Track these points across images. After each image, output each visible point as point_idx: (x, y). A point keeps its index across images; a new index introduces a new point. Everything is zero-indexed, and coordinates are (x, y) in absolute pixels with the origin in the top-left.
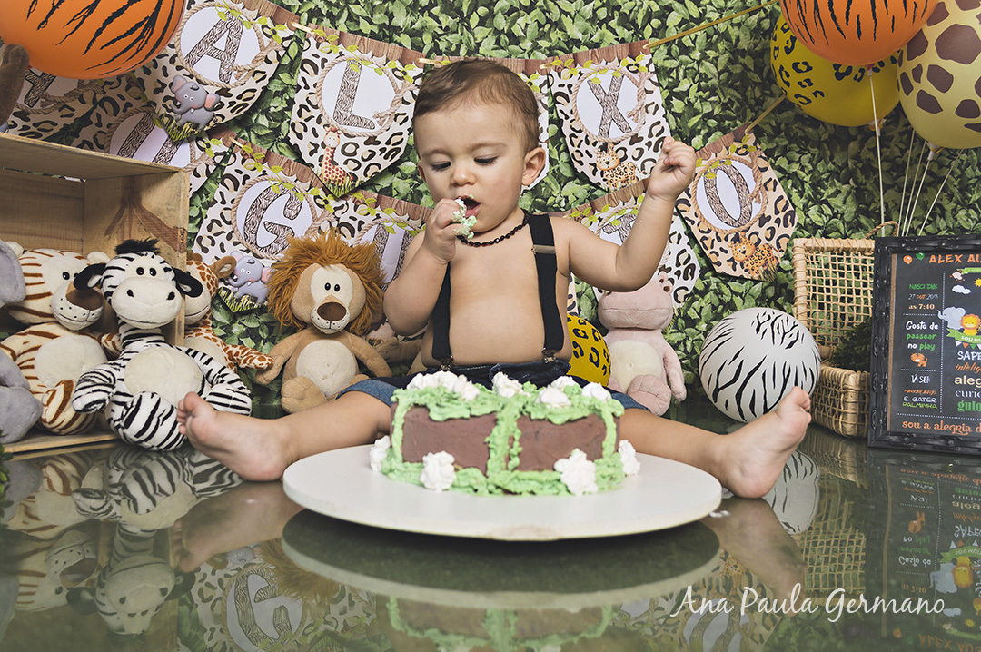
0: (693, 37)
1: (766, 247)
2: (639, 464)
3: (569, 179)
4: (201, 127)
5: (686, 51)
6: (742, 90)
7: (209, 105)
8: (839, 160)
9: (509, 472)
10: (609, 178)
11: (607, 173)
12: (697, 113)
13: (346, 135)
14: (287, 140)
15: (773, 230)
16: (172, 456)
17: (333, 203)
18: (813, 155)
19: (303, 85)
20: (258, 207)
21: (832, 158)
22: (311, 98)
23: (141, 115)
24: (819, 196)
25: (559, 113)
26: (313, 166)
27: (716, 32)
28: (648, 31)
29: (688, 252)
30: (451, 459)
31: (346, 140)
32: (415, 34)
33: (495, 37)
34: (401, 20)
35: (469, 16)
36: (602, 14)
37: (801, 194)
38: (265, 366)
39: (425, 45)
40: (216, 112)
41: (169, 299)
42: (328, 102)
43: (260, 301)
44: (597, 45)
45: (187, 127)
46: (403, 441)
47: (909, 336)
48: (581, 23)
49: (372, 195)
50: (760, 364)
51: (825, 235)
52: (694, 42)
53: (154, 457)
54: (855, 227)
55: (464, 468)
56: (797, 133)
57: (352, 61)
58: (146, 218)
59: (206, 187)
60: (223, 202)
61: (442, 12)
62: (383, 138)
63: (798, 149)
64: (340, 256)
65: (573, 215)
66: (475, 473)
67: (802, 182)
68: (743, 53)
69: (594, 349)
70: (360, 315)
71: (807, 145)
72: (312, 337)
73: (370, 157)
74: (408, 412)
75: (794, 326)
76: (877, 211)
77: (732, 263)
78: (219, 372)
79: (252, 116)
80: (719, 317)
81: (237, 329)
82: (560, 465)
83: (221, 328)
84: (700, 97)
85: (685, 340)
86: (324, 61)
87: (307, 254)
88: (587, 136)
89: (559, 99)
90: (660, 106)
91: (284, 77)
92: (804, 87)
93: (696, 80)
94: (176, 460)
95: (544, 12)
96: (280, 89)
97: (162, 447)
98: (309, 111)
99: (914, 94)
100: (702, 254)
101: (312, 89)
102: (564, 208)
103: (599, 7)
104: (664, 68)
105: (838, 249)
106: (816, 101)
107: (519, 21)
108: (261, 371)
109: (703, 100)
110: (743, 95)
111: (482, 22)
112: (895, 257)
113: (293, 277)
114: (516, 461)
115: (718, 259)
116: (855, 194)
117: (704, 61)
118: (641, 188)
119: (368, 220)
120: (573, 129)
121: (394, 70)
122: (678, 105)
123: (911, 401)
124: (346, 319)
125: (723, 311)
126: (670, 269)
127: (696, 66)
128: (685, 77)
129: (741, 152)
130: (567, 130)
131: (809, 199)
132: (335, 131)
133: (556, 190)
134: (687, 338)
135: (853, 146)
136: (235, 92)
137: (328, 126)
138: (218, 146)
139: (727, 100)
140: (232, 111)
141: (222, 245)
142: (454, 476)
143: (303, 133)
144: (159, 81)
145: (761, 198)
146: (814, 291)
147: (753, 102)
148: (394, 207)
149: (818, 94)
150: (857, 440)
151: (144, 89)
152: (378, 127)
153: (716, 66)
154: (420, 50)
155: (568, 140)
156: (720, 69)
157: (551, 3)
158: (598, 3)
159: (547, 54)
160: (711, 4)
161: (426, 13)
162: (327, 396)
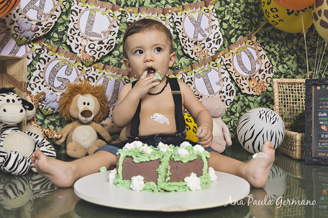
1: (262, 82)
2: (217, 176)
3: (182, 56)
4: (30, 38)
5: (227, 3)
6: (250, 19)
7: (33, 29)
8: (290, 46)
9: (166, 183)
10: (198, 56)
11: (197, 54)
12: (233, 28)
13: (90, 40)
14: (66, 43)
15: (264, 75)
16: (24, 178)
17: (85, 69)
18: (280, 45)
19: (72, 20)
20: (54, 71)
21: (287, 46)
22: (76, 25)
23: (5, 34)
24: (282, 61)
25: (177, 30)
26: (77, 54)
29: (231, 85)
30: (142, 178)
31: (90, 42)
37: (275, 60)
38: (59, 137)
39: (121, 3)
40: (36, 32)
41: (21, 112)
42: (82, 27)
43: (56, 110)
44: (192, 2)
45: (24, 38)
46: (122, 171)
47: (320, 119)
49: (101, 65)
50: (261, 131)
51: (285, 77)
53: (17, 178)
54: (297, 73)
55: (148, 182)
56: (273, 36)
57: (92, 10)
58: (9, 78)
59: (32, 63)
60: (40, 69)
62: (105, 41)
63: (274, 42)
64: (89, 90)
65: (184, 71)
66: (152, 183)
67: (276, 55)
68: (250, 4)
69: (194, 127)
70: (98, 115)
71: (277, 40)
72: (78, 124)
73: (100, 49)
74: (124, 159)
75: (275, 115)
76: (305, 66)
77: (248, 89)
78: (42, 141)
79: (51, 33)
80: (244, 111)
81: (46, 122)
82: (186, 179)
83: (40, 121)
84: (234, 22)
85: (230, 121)
86: (80, 10)
87: (75, 90)
88: (189, 39)
89: (177, 24)
90: (218, 26)
91: (64, 17)
92: (275, 18)
93: (232, 15)
94: (26, 179)
96: (62, 22)
97: (20, 174)
98: (74, 31)
99: (319, 21)
100: (236, 86)
101: (76, 22)
102: (180, 68)
104: (219, 11)
105: (291, 83)
106: (280, 24)
108: (57, 139)
109: (235, 23)
110: (251, 21)
112: (313, 87)
113: (70, 100)
114: (169, 178)
115: (243, 87)
116: (297, 60)
117: (235, 7)
118: (211, 59)
119: (100, 75)
120: (183, 36)
121: (109, 13)
122: (225, 25)
123: (321, 145)
124: (93, 116)
125: (245, 108)
126: (224, 92)
127: (232, 10)
128: (227, 14)
129: (251, 43)
130: (180, 37)
131: (279, 62)
132: (85, 39)
133: (177, 61)
134: (231, 120)
135: (295, 41)
136: (44, 24)
137: (82, 37)
138: (37, 46)
139: (245, 23)
140: (43, 32)
141: (39, 87)
142: (144, 185)
143: (72, 40)
144: (12, 20)
145: (259, 62)
146: (282, 100)
147: (255, 24)
148: (111, 69)
149: (281, 21)
150: (301, 161)
151: (6, 23)
152: (103, 37)
153: (240, 9)
154: (120, 5)
155: (181, 41)
156: (241, 10)
159: (171, 6)
162: (85, 149)
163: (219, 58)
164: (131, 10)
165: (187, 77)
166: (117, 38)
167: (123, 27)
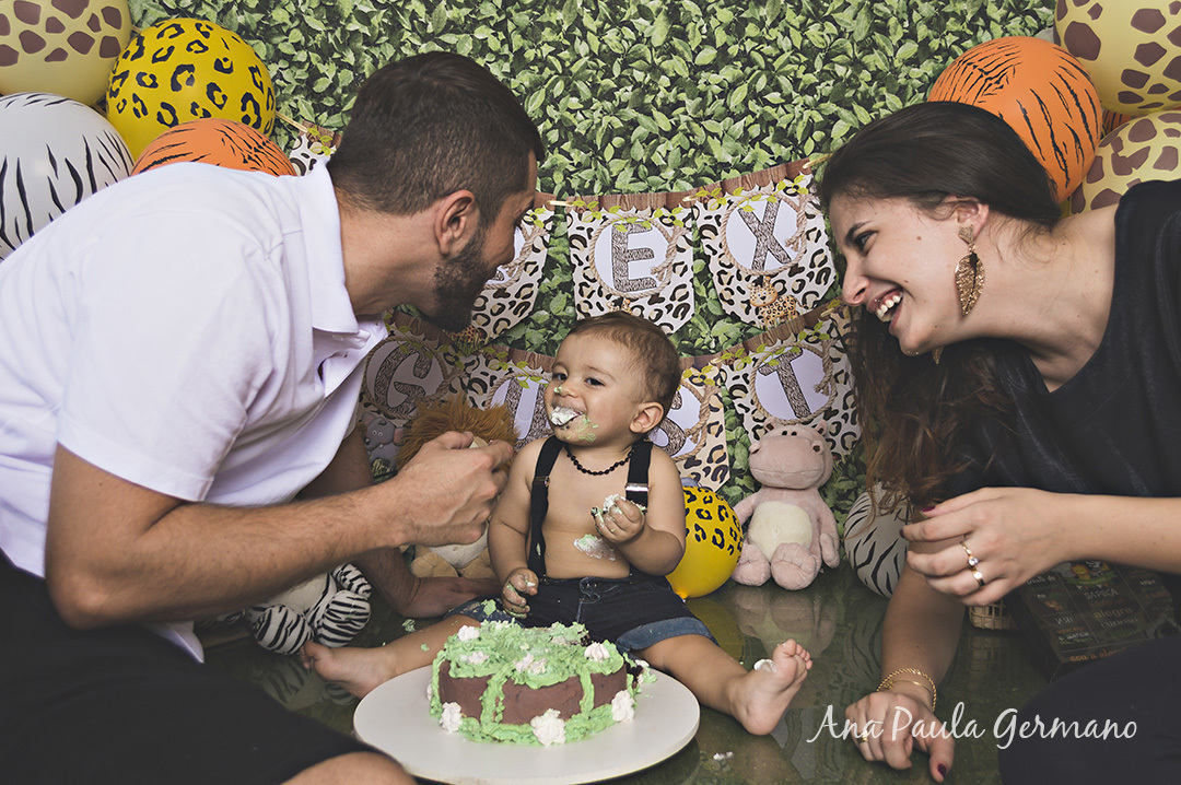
3: (719, 319)
10: (765, 315)
11: (763, 310)
17: (463, 360)
20: (388, 370)
28: (809, 146)
32: (545, 174)
33: (633, 169)
35: (603, 149)
36: (755, 131)
39: (555, 185)
44: (749, 167)
48: (730, 144)
49: (504, 349)
50: (891, 548)
61: (573, 147)
64: (468, 425)
65: (725, 357)
69: (718, 531)
73: (500, 311)
78: (342, 570)
88: (738, 271)
89: (705, 233)
90: (823, 232)
95: (687, 135)
102: (714, 349)
103: (751, 125)
107: (659, 149)
111: (618, 154)
118: (801, 324)
119: (500, 375)
120: (722, 265)
126: (836, 412)
130: (714, 267)
133: (705, 330)
134: (859, 486)
148: (527, 360)
152: (506, 279)
154: (551, 191)
155: (715, 278)
157: (695, 125)
158: (749, 119)
159: (691, 183)
160: (885, 107)
161: (556, 150)
162: (457, 567)
163: (824, 319)
164: (580, 203)
165: (731, 374)
166: (543, 278)
167: (560, 248)
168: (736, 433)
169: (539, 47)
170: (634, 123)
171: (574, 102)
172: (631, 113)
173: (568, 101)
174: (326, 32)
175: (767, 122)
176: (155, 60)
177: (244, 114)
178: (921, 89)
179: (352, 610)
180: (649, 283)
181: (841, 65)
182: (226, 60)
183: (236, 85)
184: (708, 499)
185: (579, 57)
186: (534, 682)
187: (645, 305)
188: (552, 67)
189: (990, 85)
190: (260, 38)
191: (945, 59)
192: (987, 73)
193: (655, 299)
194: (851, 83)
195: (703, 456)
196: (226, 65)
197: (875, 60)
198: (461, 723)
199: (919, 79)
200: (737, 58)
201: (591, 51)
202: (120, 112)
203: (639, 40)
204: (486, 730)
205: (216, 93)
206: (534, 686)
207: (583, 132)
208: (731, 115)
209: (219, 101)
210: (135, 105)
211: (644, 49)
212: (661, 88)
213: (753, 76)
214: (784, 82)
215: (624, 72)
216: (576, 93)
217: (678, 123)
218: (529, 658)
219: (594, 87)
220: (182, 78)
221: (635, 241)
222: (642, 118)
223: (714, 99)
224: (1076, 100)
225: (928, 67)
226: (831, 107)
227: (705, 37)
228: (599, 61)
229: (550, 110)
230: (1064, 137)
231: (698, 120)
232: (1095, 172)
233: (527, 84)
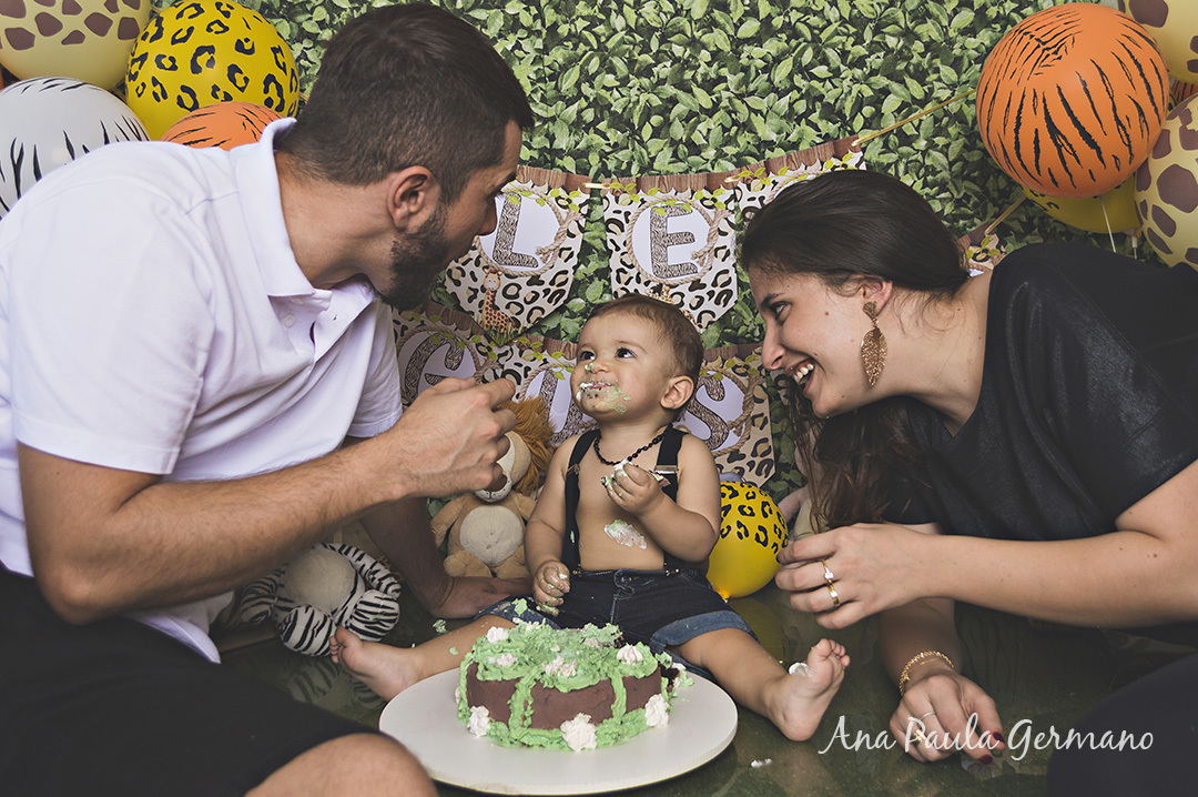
0: (916, 123)
5: (906, 140)
6: (981, 181)
13: (508, 276)
14: (444, 288)
17: (496, 351)
20: (419, 360)
26: (473, 314)
27: (947, 113)
28: (859, 122)
31: (506, 281)
32: (580, 155)
33: (672, 149)
34: (563, 142)
35: (641, 128)
36: (801, 107)
39: (591, 166)
44: (795, 145)
48: (774, 121)
49: (538, 339)
52: (917, 129)
56: (1055, 228)
57: (511, 193)
61: (609, 127)
62: (547, 277)
69: (761, 528)
73: (534, 300)
95: (729, 113)
102: (756, 337)
103: (797, 100)
104: (879, 164)
107: (700, 127)
110: (983, 187)
111: (656, 134)
117: (930, 151)
119: (534, 366)
121: (557, 199)
124: (508, 486)
127: (920, 158)
128: (906, 172)
129: (982, 255)
132: (495, 272)
133: (748, 319)
137: (487, 267)
139: (962, 194)
143: (461, 279)
147: (996, 195)
148: (562, 350)
152: (541, 265)
153: (946, 155)
154: (586, 173)
156: (951, 158)
157: (737, 102)
158: (795, 95)
159: (734, 163)
160: (939, 80)
161: (592, 130)
162: (491, 566)
164: (617, 186)
166: (579, 264)
167: (596, 233)
168: (782, 426)
169: (573, 22)
170: (674, 101)
171: (610, 80)
172: (669, 90)
173: (603, 78)
174: (352, 10)
175: (813, 98)
176: (174, 41)
177: (266, 96)
178: (977, 60)
179: (380, 610)
180: (691, 269)
181: (893, 35)
182: (247, 40)
183: (257, 67)
184: (751, 495)
185: (615, 31)
186: (564, 685)
187: (686, 292)
188: (587, 43)
189: (1048, 55)
190: (283, 17)
191: (1004, 28)
192: (1044, 43)
193: (696, 285)
194: (903, 55)
195: (746, 449)
196: (247, 46)
197: (928, 30)
198: (489, 727)
199: (976, 49)
200: (781, 30)
201: (627, 25)
202: (139, 95)
203: (678, 13)
204: (515, 734)
205: (237, 75)
206: (564, 690)
207: (620, 111)
208: (775, 90)
209: (241, 83)
210: (154, 89)
211: (683, 22)
212: (702, 63)
213: (799, 49)
214: (832, 54)
215: (663, 47)
216: (612, 70)
217: (719, 100)
218: (558, 661)
219: (631, 63)
220: (202, 60)
221: (675, 225)
222: (681, 95)
223: (758, 74)
224: (1141, 70)
225: (985, 37)
226: (881, 81)
227: (747, 8)
228: (636, 35)
229: (585, 88)
230: (1127, 110)
231: (740, 97)
232: (1161, 147)
233: (561, 60)
